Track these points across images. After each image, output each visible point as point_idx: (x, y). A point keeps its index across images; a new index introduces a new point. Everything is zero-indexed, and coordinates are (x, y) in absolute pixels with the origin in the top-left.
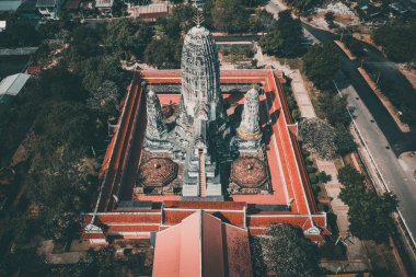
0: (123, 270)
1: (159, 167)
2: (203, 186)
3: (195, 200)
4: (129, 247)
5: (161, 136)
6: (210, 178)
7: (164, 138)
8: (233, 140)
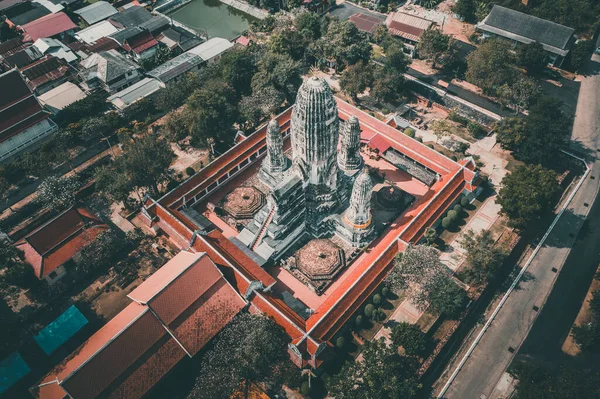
0: (148, 263)
1: (246, 198)
2: (259, 241)
3: (241, 248)
4: (167, 248)
5: (273, 170)
6: (270, 238)
7: (274, 174)
8: (332, 217)
